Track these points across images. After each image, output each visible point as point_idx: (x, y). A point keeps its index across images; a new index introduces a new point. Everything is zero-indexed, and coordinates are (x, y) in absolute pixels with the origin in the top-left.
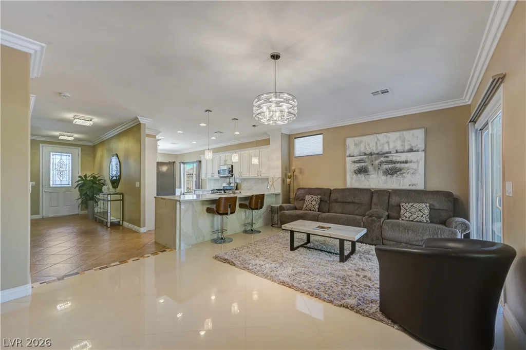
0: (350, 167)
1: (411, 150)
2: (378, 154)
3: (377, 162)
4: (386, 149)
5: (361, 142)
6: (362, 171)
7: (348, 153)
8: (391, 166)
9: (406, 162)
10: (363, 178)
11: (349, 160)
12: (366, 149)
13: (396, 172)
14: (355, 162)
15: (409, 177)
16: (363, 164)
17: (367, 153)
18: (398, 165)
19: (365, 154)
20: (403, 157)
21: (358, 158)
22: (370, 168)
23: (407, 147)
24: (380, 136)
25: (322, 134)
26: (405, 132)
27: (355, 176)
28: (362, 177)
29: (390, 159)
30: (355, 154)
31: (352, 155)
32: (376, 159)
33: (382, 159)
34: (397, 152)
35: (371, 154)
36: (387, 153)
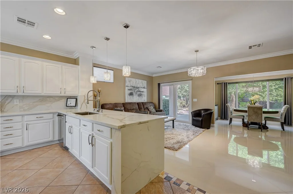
0: (127, 92)
1: (144, 88)
2: (136, 87)
3: (136, 91)
4: (138, 86)
5: (131, 81)
6: (131, 94)
7: (126, 85)
8: (139, 93)
9: (143, 92)
10: (132, 98)
11: (127, 88)
12: (133, 84)
13: (141, 95)
14: (129, 90)
15: (144, 97)
16: (132, 91)
17: (133, 86)
18: (141, 93)
19: (132, 87)
20: (142, 90)
21: (130, 88)
22: (134, 93)
23: (143, 87)
24: (137, 80)
25: (113, 70)
26: (143, 80)
27: (129, 96)
28: (131, 96)
29: (139, 90)
30: (129, 86)
31: (128, 86)
32: (136, 90)
33: (137, 90)
34: (141, 88)
35: (134, 87)
36: (139, 87)
